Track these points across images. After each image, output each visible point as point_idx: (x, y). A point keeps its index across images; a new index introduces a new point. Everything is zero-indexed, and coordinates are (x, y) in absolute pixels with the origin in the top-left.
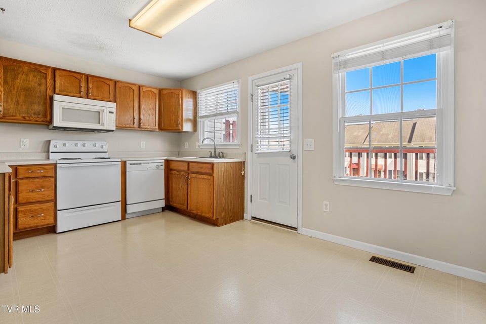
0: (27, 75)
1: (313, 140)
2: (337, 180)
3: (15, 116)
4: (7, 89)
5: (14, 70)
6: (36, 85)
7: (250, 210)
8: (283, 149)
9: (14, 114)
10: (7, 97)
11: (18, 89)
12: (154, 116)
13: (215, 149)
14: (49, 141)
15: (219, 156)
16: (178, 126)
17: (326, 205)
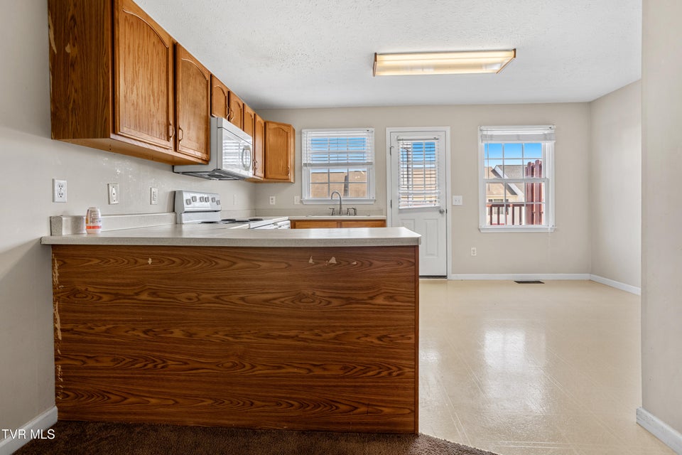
1: (462, 196)
2: (483, 229)
8: (434, 205)
13: (341, 205)
14: (175, 193)
15: (348, 213)
16: (287, 175)
17: (474, 251)
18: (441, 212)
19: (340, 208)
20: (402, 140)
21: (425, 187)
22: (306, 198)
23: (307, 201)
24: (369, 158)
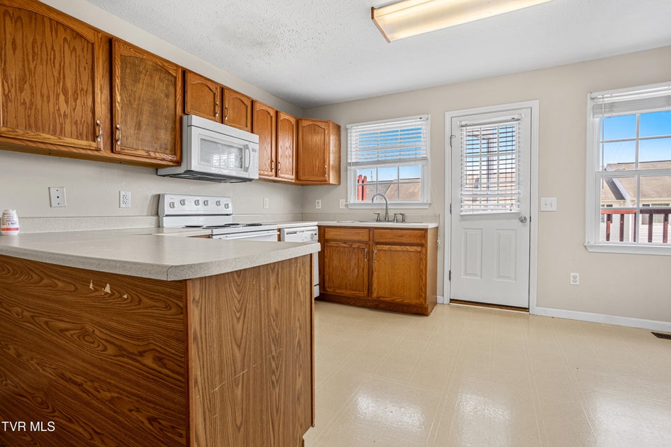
0: (151, 76)
1: (556, 198)
2: (592, 247)
3: (136, 150)
4: (125, 99)
5: (134, 64)
6: (163, 95)
7: (448, 289)
8: (511, 210)
9: (135, 147)
10: (126, 115)
11: (139, 98)
12: (291, 160)
13: (387, 209)
14: (159, 196)
15: (395, 220)
16: (324, 176)
17: (575, 277)
18: (523, 220)
19: (387, 213)
20: (466, 125)
21: (498, 187)
22: (352, 202)
23: (354, 204)
24: (424, 151)
